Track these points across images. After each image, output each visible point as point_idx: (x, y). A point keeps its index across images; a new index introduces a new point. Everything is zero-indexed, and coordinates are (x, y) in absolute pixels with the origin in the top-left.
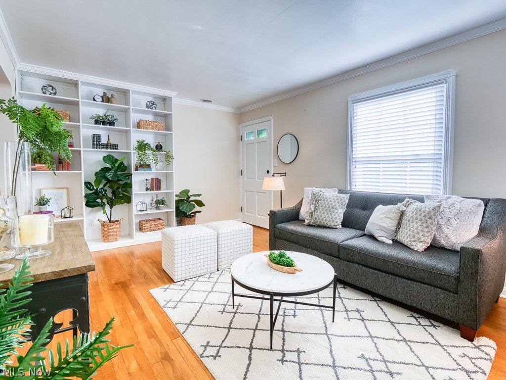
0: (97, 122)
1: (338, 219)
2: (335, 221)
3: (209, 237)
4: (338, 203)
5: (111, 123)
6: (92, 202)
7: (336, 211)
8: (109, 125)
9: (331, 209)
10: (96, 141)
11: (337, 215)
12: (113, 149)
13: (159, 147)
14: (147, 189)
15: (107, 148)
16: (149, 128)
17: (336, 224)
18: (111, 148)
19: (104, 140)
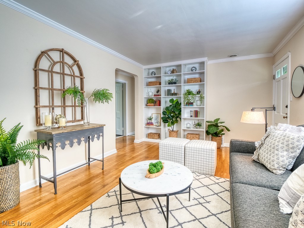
0: (169, 84)
1: (275, 162)
2: (272, 163)
3: (178, 147)
4: (283, 143)
5: (175, 83)
6: (165, 121)
7: (276, 152)
8: (174, 84)
9: (272, 149)
10: (169, 93)
11: (276, 157)
12: (175, 95)
13: (199, 92)
14: (191, 116)
15: (172, 95)
16: (191, 83)
17: (272, 167)
18: (174, 95)
19: (173, 92)
